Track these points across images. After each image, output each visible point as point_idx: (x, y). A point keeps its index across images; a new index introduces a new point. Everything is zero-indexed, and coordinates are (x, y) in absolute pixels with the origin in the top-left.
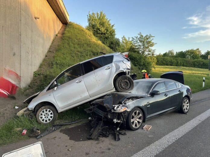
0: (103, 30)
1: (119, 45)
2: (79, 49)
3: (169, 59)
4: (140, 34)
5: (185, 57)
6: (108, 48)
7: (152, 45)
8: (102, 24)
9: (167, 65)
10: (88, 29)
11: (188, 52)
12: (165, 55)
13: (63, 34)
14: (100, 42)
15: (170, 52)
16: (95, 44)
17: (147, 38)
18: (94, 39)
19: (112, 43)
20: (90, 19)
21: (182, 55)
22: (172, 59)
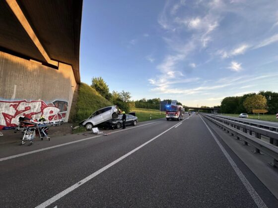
0: (102, 88)
1: (111, 97)
2: (89, 100)
3: (142, 104)
4: (123, 91)
5: (152, 103)
6: (105, 99)
7: (130, 97)
8: (101, 84)
9: (142, 108)
10: (92, 86)
11: (154, 100)
12: (141, 101)
13: (79, 90)
14: (100, 95)
15: (144, 99)
16: (98, 96)
17: (127, 94)
18: (97, 94)
19: (107, 96)
20: (94, 81)
21: (150, 101)
22: (144, 104)
